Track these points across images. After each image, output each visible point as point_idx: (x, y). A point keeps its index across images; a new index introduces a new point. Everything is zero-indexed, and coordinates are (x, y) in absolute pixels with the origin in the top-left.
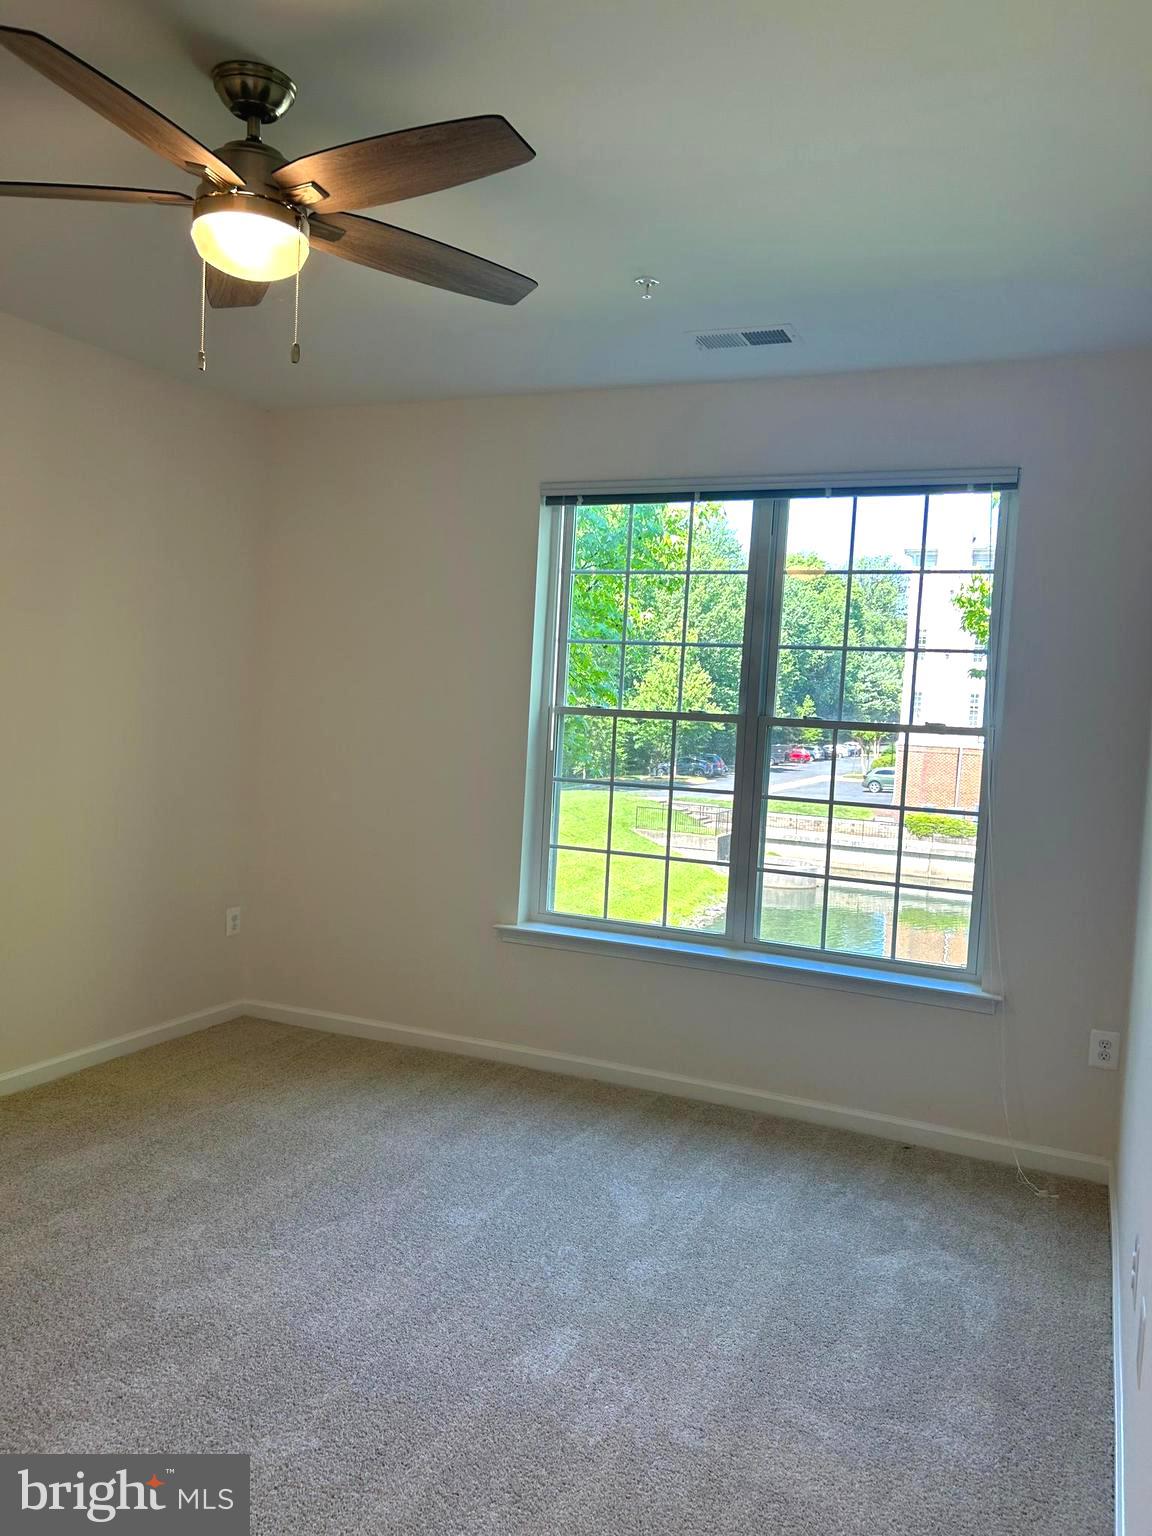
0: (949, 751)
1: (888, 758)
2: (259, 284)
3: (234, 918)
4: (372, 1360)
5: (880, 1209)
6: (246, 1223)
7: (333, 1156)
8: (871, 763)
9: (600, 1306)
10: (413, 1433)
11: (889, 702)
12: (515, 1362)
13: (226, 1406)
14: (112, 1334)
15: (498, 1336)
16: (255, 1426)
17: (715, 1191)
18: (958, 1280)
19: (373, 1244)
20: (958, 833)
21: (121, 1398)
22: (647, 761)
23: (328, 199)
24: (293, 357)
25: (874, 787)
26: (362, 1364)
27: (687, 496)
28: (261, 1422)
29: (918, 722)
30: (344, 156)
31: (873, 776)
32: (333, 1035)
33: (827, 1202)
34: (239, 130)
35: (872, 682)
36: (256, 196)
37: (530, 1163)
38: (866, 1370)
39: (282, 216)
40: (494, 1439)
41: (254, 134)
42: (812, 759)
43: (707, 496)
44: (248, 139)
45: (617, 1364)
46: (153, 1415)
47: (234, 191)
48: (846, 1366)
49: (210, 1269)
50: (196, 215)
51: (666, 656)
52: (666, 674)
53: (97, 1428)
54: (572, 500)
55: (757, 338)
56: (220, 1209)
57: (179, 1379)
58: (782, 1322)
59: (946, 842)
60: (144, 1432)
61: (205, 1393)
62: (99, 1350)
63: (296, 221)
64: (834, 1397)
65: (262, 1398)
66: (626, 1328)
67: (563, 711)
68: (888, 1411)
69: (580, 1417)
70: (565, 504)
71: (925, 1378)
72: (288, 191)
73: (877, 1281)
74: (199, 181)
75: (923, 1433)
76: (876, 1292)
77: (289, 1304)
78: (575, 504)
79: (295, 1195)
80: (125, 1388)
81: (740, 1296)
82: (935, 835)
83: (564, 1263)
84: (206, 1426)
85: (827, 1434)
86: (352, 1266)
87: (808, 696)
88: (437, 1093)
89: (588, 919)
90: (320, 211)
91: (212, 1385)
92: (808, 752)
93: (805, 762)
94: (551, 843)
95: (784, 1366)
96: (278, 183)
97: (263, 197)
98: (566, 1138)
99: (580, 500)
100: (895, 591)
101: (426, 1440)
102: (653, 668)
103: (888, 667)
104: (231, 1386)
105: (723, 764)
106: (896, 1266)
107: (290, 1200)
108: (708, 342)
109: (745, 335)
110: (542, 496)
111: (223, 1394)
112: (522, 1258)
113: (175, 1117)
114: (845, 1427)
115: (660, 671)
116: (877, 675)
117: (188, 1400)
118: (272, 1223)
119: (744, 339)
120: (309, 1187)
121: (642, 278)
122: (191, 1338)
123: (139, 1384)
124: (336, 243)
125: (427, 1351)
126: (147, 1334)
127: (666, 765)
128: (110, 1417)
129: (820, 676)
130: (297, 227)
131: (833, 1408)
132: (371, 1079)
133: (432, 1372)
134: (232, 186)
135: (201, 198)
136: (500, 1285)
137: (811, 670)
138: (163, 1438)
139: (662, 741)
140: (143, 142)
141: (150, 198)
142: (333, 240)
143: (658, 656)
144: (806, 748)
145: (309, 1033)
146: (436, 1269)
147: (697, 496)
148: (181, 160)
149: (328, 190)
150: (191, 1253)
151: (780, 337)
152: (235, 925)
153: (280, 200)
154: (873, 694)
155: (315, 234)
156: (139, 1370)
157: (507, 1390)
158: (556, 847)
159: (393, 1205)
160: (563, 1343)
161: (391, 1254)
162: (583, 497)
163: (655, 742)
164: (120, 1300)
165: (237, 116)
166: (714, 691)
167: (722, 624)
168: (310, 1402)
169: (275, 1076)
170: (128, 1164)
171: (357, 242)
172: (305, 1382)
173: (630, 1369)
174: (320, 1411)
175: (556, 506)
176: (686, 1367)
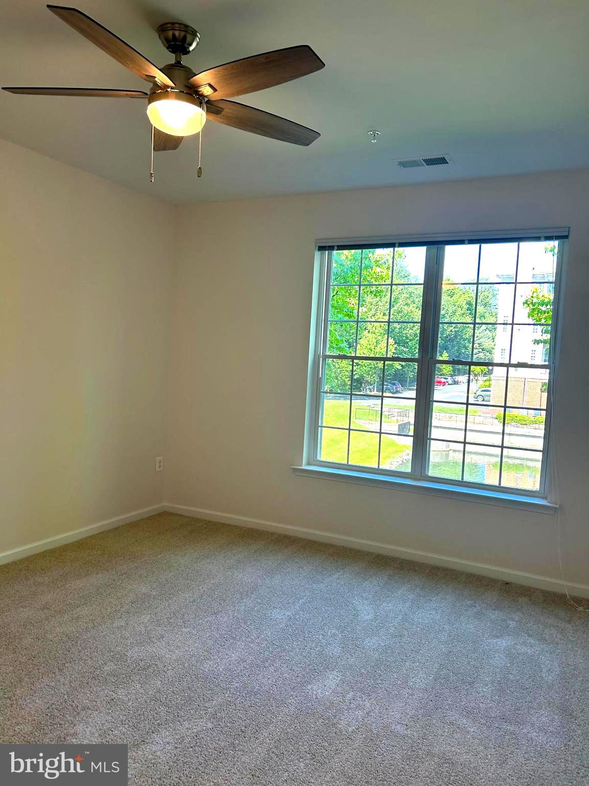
0: (520, 379)
1: (487, 383)
2: (179, 138)
3: (160, 462)
4: (236, 685)
5: (495, 615)
6: (170, 615)
7: (212, 582)
8: (478, 386)
9: (352, 661)
10: (259, 722)
11: (488, 354)
12: (309, 688)
13: (165, 706)
14: (107, 668)
15: (300, 675)
16: (180, 716)
17: (407, 605)
18: (538, 652)
19: (234, 626)
20: (524, 423)
21: (113, 700)
22: (361, 385)
23: (216, 93)
24: (198, 175)
25: (480, 398)
26: (232, 686)
27: (392, 245)
28: (183, 714)
29: (513, 361)
30: (226, 69)
31: (479, 393)
32: (209, 522)
33: (467, 610)
34: (171, 58)
35: (479, 344)
36: (181, 92)
37: (312, 587)
38: (491, 697)
39: (193, 101)
40: (300, 726)
41: (178, 60)
42: (447, 384)
43: (402, 245)
44: (175, 63)
45: (361, 690)
46: (129, 709)
47: (169, 90)
48: (480, 695)
49: (153, 637)
50: (150, 102)
51: (371, 331)
52: (371, 340)
53: (102, 715)
54: (331, 248)
55: (430, 162)
56: (157, 608)
57: (141, 691)
58: (445, 671)
59: (518, 427)
60: (125, 717)
61: (154, 699)
62: (101, 676)
63: (200, 104)
64: (475, 711)
65: (183, 702)
66: (365, 672)
67: (326, 357)
68: (504, 718)
69: (344, 717)
70: (328, 250)
71: (522, 702)
72: (196, 89)
73: (495, 652)
74: (151, 85)
75: (523, 731)
76: (495, 657)
77: (193, 655)
78: (333, 250)
79: (194, 601)
80: (115, 696)
81: (423, 658)
82: (512, 423)
83: (332, 639)
84: (155, 715)
85: (472, 730)
86: (224, 638)
87: (445, 351)
88: (263, 551)
89: (339, 464)
90: (213, 99)
91: (157, 695)
92: (445, 380)
93: (443, 386)
94: (320, 425)
95: (448, 694)
96: (191, 84)
97: (183, 92)
98: (330, 575)
99: (336, 248)
100: (490, 296)
101: (266, 726)
102: (364, 337)
103: (487, 336)
104: (167, 695)
105: (400, 386)
106: (504, 644)
107: (191, 604)
108: (404, 164)
109: (424, 160)
110: (316, 247)
111: (163, 700)
112: (310, 636)
113: (133, 561)
114: (482, 726)
115: (368, 338)
116: (481, 340)
117: (146, 702)
118: (183, 615)
119: (424, 163)
120: (201, 597)
121: (371, 131)
122: (146, 671)
123: (121, 693)
124: (219, 116)
125: (264, 681)
126: (124, 668)
127: (371, 387)
128: (108, 709)
129: (452, 340)
130: (200, 107)
131: (475, 717)
132: (230, 544)
133: (267, 692)
134: (168, 87)
135: (152, 94)
136: (300, 649)
137: (447, 337)
138: (134, 721)
139: (369, 374)
140: (125, 65)
141: (127, 94)
142: (217, 114)
143: (367, 331)
144: (445, 378)
145: (197, 520)
146: (267, 640)
147: (397, 245)
148: (143, 74)
149: (217, 88)
150: (144, 629)
151: (442, 161)
152: (160, 465)
153: (192, 94)
154: (479, 350)
155: (209, 111)
156: (121, 686)
157: (305, 702)
158: (322, 427)
159: (243, 607)
160: (332, 680)
161: (243, 632)
162: (338, 246)
163: (365, 375)
164: (110, 651)
165: (170, 51)
166: (396, 349)
167: (400, 314)
168: (207, 705)
169: (181, 542)
170: (110, 584)
171: (230, 115)
172: (204, 695)
173: (368, 693)
174: (212, 709)
175: (322, 251)
176: (397, 693)
